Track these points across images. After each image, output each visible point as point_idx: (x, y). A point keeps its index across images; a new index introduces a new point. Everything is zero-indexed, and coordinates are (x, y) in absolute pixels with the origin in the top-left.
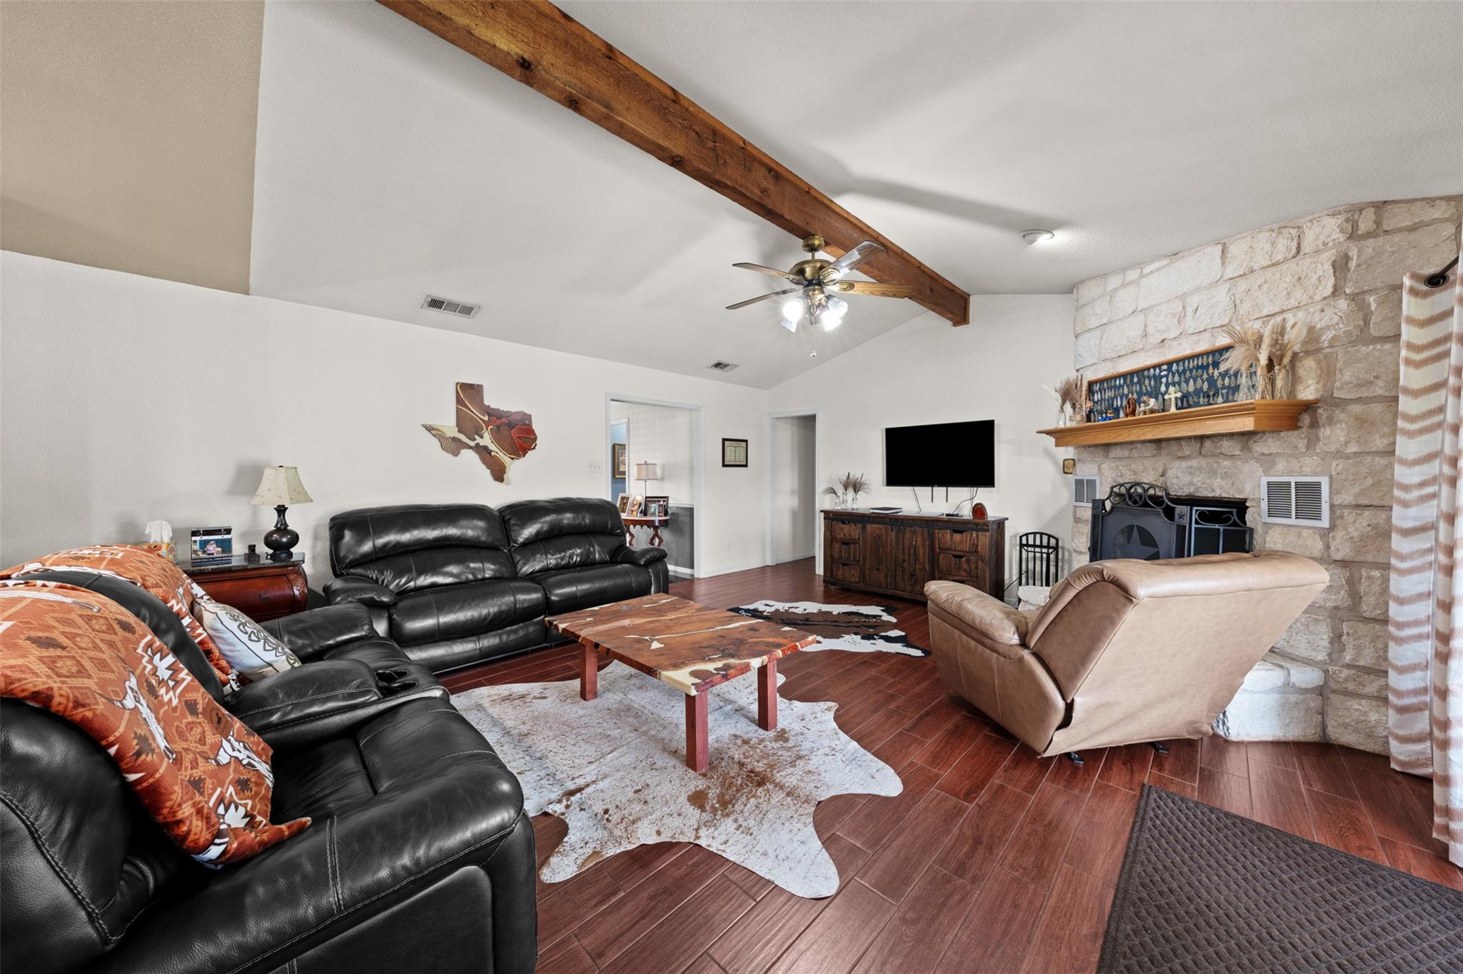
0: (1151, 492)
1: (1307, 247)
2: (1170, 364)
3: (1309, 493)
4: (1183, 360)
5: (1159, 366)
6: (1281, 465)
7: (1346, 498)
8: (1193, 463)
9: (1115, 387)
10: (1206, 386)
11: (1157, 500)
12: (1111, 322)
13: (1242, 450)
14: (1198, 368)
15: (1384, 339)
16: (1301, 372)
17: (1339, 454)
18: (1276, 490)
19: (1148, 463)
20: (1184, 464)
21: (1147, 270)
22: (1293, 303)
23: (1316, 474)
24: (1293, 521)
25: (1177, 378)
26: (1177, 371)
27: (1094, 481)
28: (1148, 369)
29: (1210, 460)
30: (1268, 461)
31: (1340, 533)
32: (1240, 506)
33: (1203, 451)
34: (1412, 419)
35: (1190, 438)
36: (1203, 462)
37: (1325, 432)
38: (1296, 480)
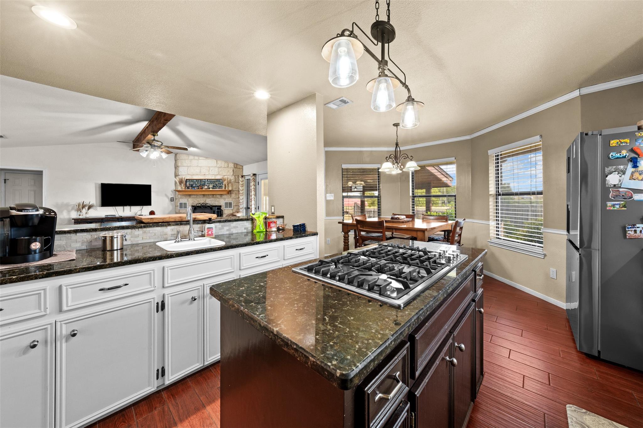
0: (207, 205)
1: (229, 167)
2: (208, 180)
3: (230, 204)
4: (211, 179)
5: (205, 179)
6: (227, 200)
7: (234, 205)
9: (194, 182)
10: (215, 185)
11: (208, 206)
12: (190, 166)
13: (220, 197)
14: (213, 182)
15: (237, 182)
16: (229, 185)
17: (234, 198)
18: (226, 204)
19: (202, 199)
20: (210, 199)
21: (200, 158)
22: (228, 174)
23: (231, 201)
24: (228, 208)
25: (209, 183)
27: (186, 203)
28: (203, 179)
29: (215, 199)
30: (225, 199)
31: (234, 210)
32: (221, 206)
33: (214, 197)
34: (241, 194)
35: (211, 195)
36: (213, 199)
37: (232, 195)
38: (228, 202)
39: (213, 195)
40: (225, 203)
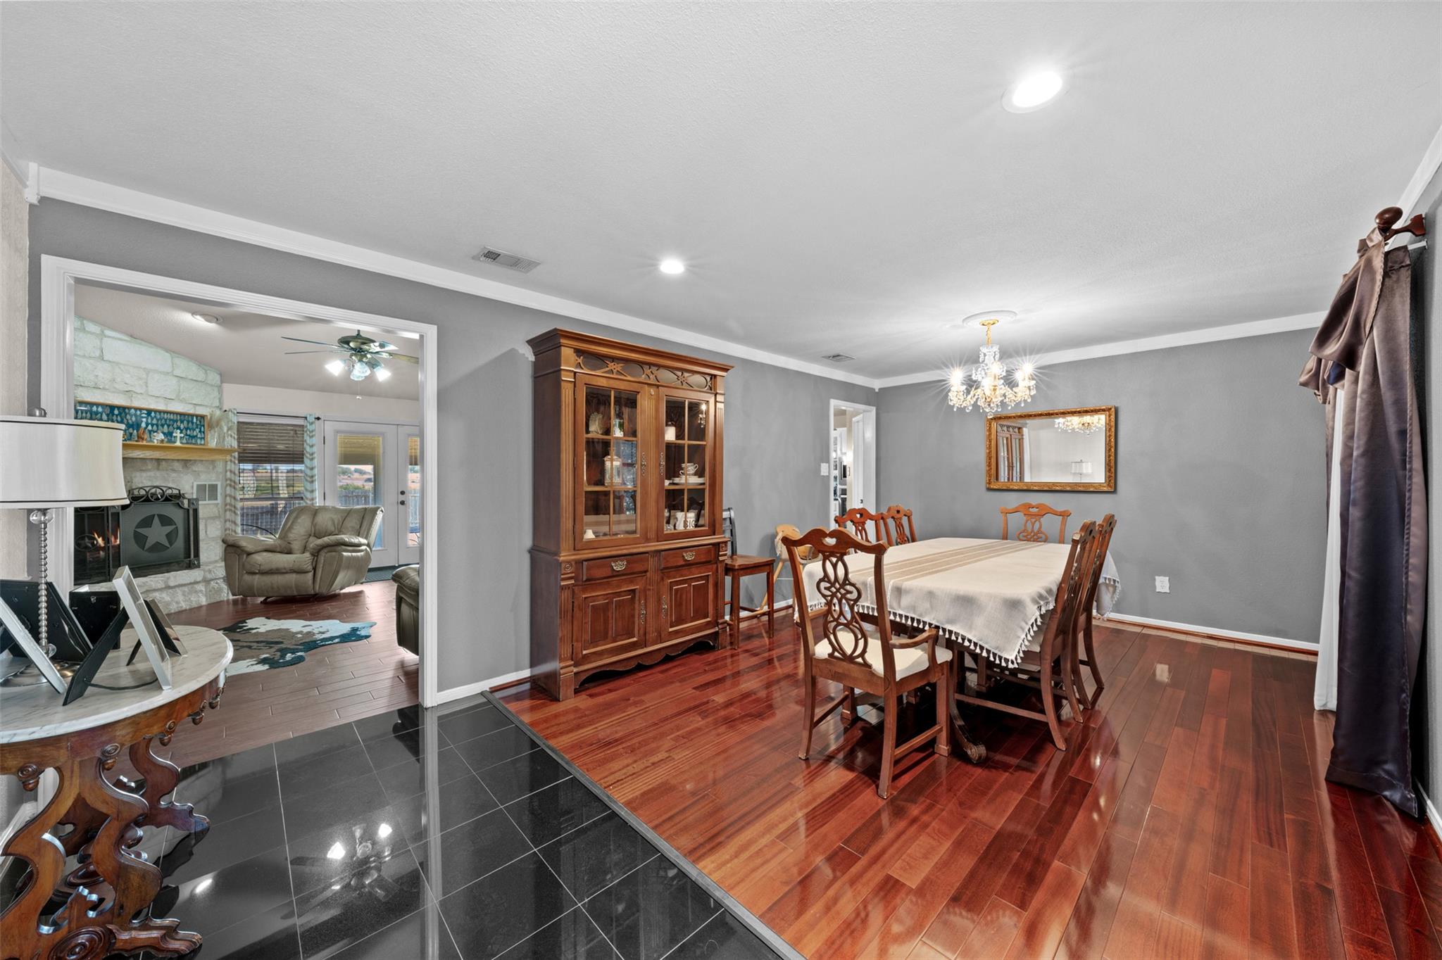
0: (169, 492)
2: (149, 412)
3: (213, 488)
4: (160, 412)
5: (141, 409)
6: (203, 477)
8: (152, 474)
13: (183, 467)
14: (170, 420)
18: (201, 488)
22: (205, 403)
23: (215, 481)
24: (207, 502)
25: (155, 421)
26: (155, 417)
28: (129, 408)
30: (197, 474)
33: (161, 467)
36: (158, 474)
37: (217, 463)
38: (207, 483)
39: (158, 460)
40: (198, 486)
